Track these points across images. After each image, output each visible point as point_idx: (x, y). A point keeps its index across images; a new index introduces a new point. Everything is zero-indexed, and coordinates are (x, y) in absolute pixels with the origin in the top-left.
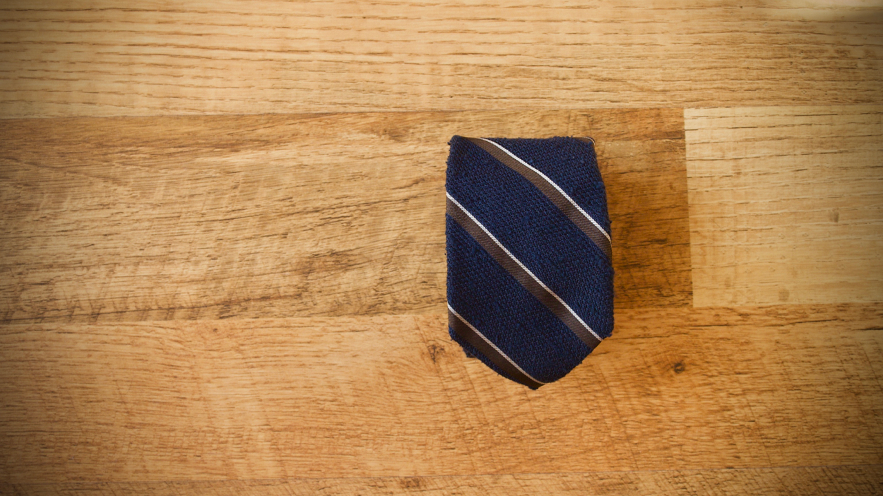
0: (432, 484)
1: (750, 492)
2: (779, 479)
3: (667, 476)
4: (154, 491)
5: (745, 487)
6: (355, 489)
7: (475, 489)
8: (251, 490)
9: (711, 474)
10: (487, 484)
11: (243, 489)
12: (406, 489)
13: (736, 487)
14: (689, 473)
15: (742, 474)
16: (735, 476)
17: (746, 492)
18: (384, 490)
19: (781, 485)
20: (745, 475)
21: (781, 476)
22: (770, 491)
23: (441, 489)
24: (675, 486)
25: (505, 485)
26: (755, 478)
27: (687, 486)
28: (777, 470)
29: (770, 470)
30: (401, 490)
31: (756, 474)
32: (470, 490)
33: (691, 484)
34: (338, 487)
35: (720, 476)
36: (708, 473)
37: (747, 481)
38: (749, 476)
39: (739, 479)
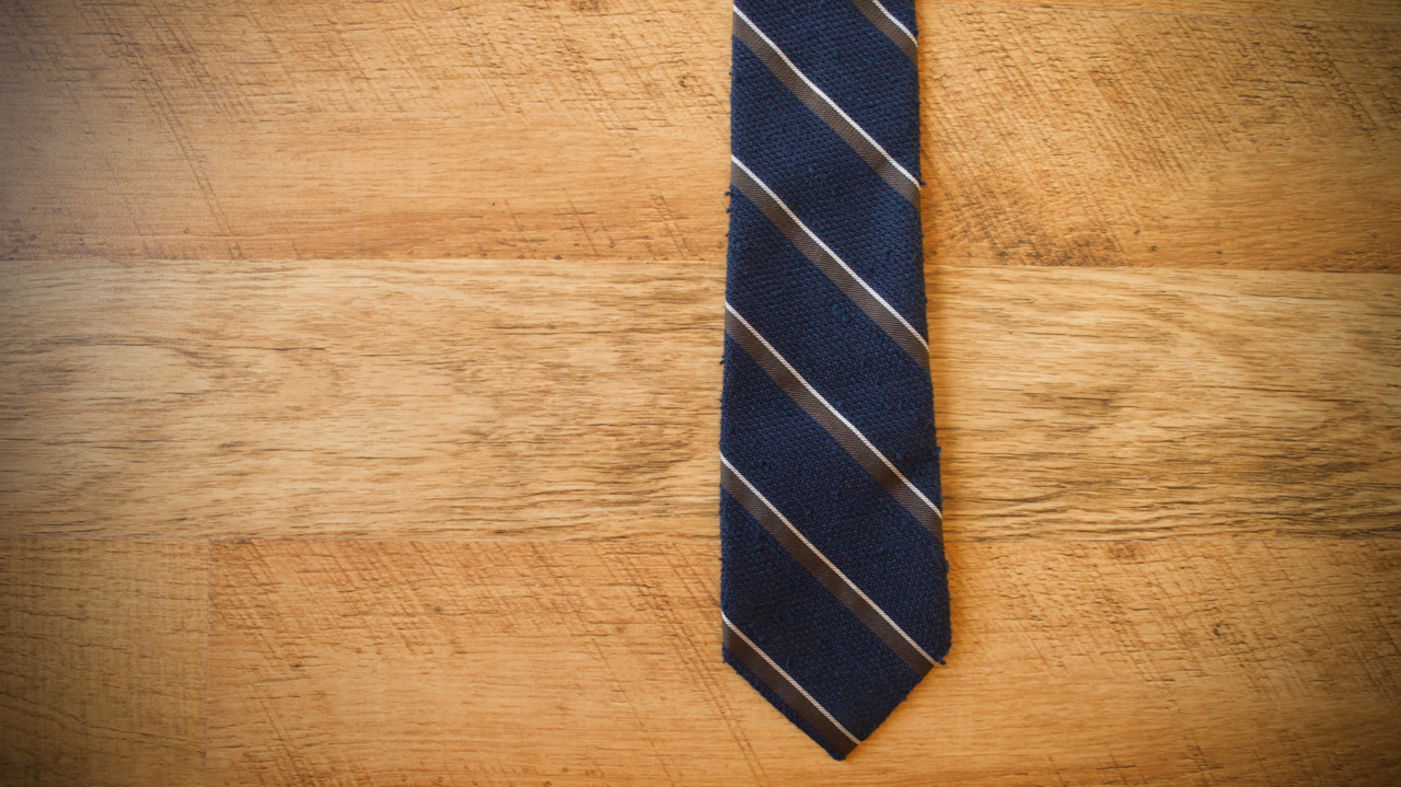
0: (616, 7)
1: (1073, 42)
2: (1115, 27)
3: (957, 13)
4: (214, 8)
5: (1067, 35)
6: (504, 10)
7: (680, 16)
8: (353, 8)
9: (1020, 13)
10: (697, 10)
11: (343, 8)
12: (578, 13)
13: (1054, 33)
14: (989, 10)
15: (1062, 16)
16: (1054, 19)
17: (1069, 41)
18: (547, 13)
19: (1117, 35)
20: (1068, 19)
21: (1117, 23)
22: (1102, 42)
23: (629, 14)
24: (968, 26)
25: (723, 12)
26: (1082, 23)
27: (985, 28)
28: (1113, 14)
29: (1103, 14)
30: (571, 13)
31: (1083, 18)
32: (672, 16)
33: (991, 25)
34: (480, 7)
35: (1032, 17)
36: (1015, 11)
37: (1070, 27)
38: (1073, 20)
39: (1060, 23)
